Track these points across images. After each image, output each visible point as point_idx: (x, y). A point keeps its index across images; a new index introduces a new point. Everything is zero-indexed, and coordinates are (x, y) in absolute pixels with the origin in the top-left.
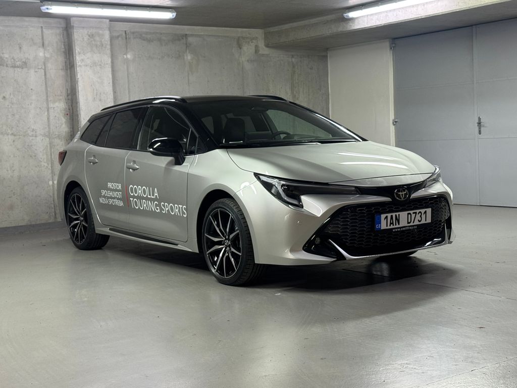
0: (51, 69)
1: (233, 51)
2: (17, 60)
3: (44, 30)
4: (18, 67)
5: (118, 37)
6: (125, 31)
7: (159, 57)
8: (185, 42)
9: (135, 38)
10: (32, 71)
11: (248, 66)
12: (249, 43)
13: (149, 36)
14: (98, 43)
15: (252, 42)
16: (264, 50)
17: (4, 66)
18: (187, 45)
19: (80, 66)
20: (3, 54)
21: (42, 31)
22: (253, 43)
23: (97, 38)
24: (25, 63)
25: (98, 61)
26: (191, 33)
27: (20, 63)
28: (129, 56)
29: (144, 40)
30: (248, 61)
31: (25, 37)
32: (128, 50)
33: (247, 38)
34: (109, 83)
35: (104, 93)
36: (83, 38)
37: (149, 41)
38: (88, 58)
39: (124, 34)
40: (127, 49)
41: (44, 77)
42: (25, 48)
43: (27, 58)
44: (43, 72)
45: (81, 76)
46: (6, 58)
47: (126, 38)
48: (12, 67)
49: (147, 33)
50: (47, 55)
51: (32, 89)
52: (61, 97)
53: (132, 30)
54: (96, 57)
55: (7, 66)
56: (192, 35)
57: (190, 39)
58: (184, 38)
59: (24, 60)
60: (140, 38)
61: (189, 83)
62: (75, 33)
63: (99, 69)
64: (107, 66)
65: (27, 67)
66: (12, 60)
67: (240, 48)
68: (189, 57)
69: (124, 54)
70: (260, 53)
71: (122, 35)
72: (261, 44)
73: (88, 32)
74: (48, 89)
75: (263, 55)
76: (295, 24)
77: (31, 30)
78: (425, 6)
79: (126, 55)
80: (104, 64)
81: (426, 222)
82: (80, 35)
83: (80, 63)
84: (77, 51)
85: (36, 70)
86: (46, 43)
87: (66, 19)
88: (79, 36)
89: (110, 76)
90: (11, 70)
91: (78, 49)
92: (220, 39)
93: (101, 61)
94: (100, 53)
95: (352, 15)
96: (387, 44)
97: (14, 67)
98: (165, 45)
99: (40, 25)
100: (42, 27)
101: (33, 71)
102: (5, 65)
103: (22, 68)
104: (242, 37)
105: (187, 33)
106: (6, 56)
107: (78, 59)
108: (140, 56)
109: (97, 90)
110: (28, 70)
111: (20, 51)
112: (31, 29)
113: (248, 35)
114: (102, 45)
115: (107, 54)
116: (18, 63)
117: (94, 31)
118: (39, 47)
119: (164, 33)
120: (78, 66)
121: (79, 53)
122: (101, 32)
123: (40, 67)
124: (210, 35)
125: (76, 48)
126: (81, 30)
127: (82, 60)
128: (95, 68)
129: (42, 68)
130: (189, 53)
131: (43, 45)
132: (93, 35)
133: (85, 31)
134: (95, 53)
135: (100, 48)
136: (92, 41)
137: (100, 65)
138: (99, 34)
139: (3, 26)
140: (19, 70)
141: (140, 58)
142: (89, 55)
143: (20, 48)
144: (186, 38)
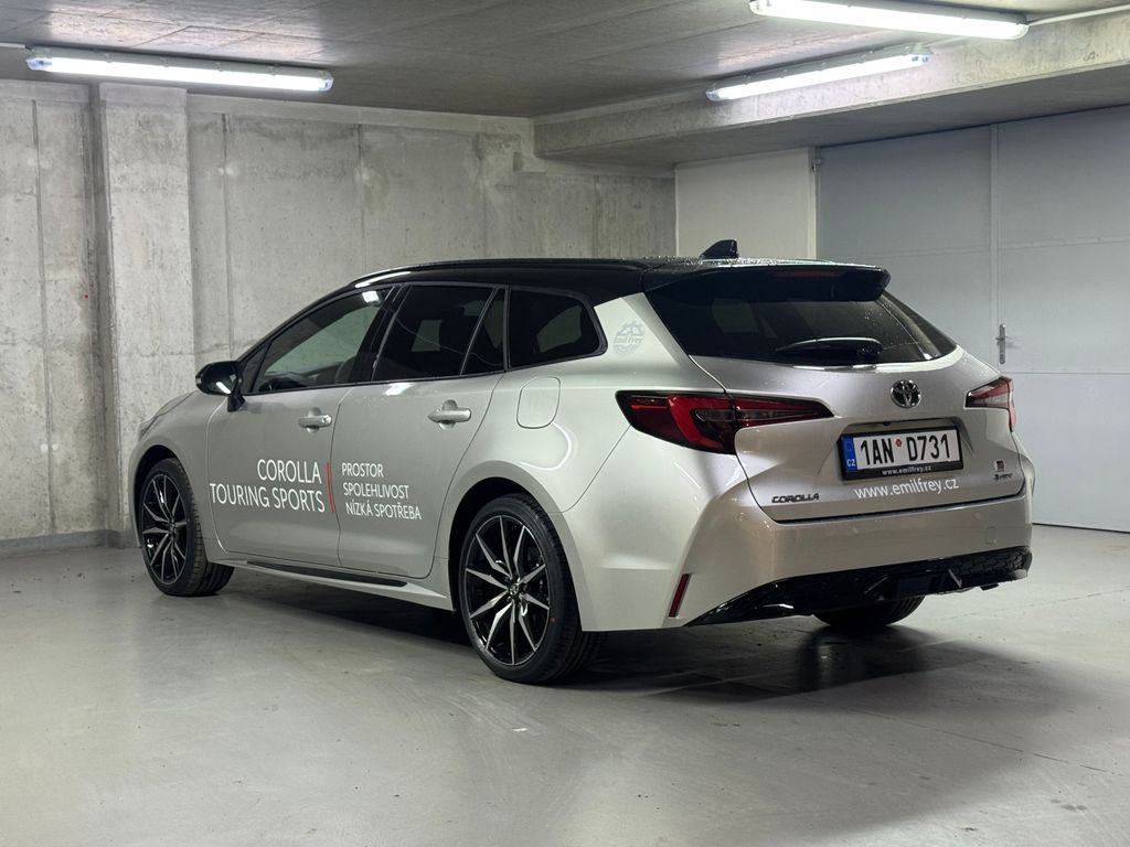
0: (51, 196)
1: (464, 164)
3: (38, 108)
5: (206, 128)
6: (223, 115)
7: (297, 175)
8: (357, 143)
9: (244, 131)
10: (9, 199)
11: (496, 199)
12: (501, 147)
13: (275, 128)
14: (161, 140)
15: (507, 147)
16: (533, 164)
18: (362, 150)
19: (117, 190)
21: (34, 110)
22: (510, 149)
23: (158, 130)
25: (160, 180)
26: (371, 123)
28: (230, 171)
29: (265, 135)
30: (497, 186)
32: (228, 158)
33: (497, 136)
34: (183, 229)
35: (170, 251)
36: (127, 129)
37: (277, 138)
38: (137, 174)
39: (220, 122)
40: (226, 155)
41: (35, 213)
44: (35, 203)
45: (120, 211)
47: (225, 130)
49: (271, 121)
50: (45, 164)
51: (7, 239)
52: (73, 259)
53: (238, 115)
54: (156, 171)
56: (373, 128)
57: (368, 136)
58: (356, 133)
60: (256, 131)
61: (363, 232)
62: (108, 117)
63: (161, 197)
64: (179, 191)
67: (481, 159)
68: (364, 176)
69: (219, 166)
70: (524, 169)
71: (216, 123)
72: (528, 150)
73: (138, 115)
74: (45, 240)
75: (530, 175)
76: (602, 110)
77: (10, 109)
78: (885, 80)
79: (224, 168)
80: (173, 186)
82: (120, 122)
83: (116, 185)
84: (111, 157)
85: (19, 197)
86: (43, 138)
87: (91, 86)
88: (118, 125)
89: (186, 213)
91: (115, 154)
92: (435, 138)
93: (166, 181)
94: (163, 162)
95: (725, 93)
96: (804, 158)
98: (311, 149)
99: (31, 98)
100: (34, 102)
101: (12, 197)
104: (485, 134)
105: (364, 122)
107: (114, 174)
108: (255, 170)
109: (153, 244)
112: (10, 105)
113: (499, 131)
114: (170, 145)
115: (179, 166)
117: (152, 113)
118: (27, 146)
119: (310, 122)
120: (112, 190)
121: (117, 162)
122: (167, 116)
123: (27, 191)
124: (414, 129)
125: (110, 150)
126: (122, 111)
127: (124, 177)
128: (152, 195)
129: (31, 192)
130: (366, 165)
131: (36, 142)
132: (148, 122)
133: (132, 114)
134: (153, 163)
135: (164, 150)
136: (146, 135)
137: (164, 189)
138: (162, 121)
141: (256, 174)
142: (139, 166)
144: (359, 134)
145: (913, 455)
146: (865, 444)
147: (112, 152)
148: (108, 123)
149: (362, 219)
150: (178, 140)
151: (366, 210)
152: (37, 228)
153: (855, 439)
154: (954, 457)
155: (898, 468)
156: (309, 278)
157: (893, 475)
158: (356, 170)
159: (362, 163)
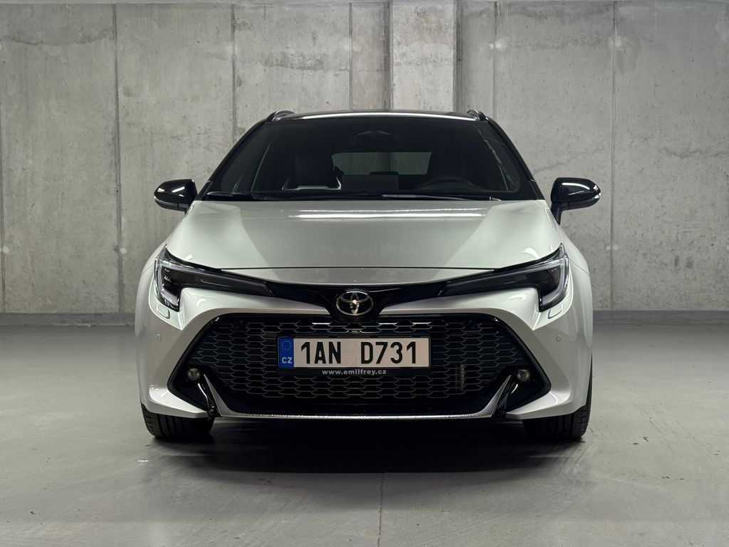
0: (360, 71)
1: (717, 27)
2: (308, 58)
3: (354, 9)
4: (309, 68)
5: (481, 13)
6: (495, 3)
7: (556, 46)
8: (612, 17)
9: (511, 14)
10: (331, 74)
13: (539, 10)
14: (434, 25)
17: (287, 67)
18: (616, 22)
19: (399, 64)
20: (287, 48)
21: (351, 10)
23: (432, 18)
24: (320, 62)
25: (431, 55)
27: (313, 62)
28: (499, 45)
29: (530, 16)
31: (322, 21)
32: (498, 35)
34: (448, 91)
36: (407, 19)
37: (540, 17)
38: (413, 51)
39: (492, 8)
40: (496, 33)
41: (348, 83)
42: (321, 38)
43: (324, 54)
44: (348, 76)
45: (400, 80)
46: (292, 55)
47: (496, 15)
48: (300, 68)
50: (357, 49)
54: (428, 49)
55: (292, 68)
57: (623, 11)
58: (611, 9)
59: (319, 58)
60: (522, 13)
61: (614, 89)
62: (394, 11)
63: (432, 68)
64: (447, 63)
65: (322, 68)
66: (301, 58)
68: (617, 42)
69: (490, 42)
71: (489, 9)
73: (417, 8)
77: (333, 11)
79: (494, 44)
80: (442, 60)
81: (414, 365)
82: (403, 14)
83: (397, 61)
84: (395, 40)
85: (337, 72)
86: (356, 29)
88: (401, 16)
89: (451, 79)
90: (298, 72)
91: (398, 37)
92: (688, 7)
93: (436, 55)
94: (435, 42)
97: (303, 68)
98: (570, 23)
100: (350, 4)
101: (333, 72)
102: (289, 66)
103: (316, 70)
106: (292, 51)
107: (396, 52)
108: (520, 44)
109: (424, 103)
110: (325, 72)
112: (334, 8)
114: (440, 28)
115: (447, 44)
116: (309, 63)
117: (428, 6)
118: (344, 36)
120: (394, 64)
121: (399, 43)
122: (439, 7)
123: (343, 68)
125: (394, 35)
126: (406, 6)
127: (404, 55)
128: (425, 67)
129: (346, 69)
130: (619, 34)
131: (351, 33)
132: (424, 13)
133: (412, 7)
134: (426, 42)
135: (436, 33)
136: (422, 22)
137: (434, 61)
138: (435, 11)
139: (291, 5)
140: (310, 72)
141: (520, 47)
142: (415, 45)
143: (314, 39)
144: (614, 8)
147: (396, 37)
148: (394, 15)
149: (614, 78)
150: (447, 24)
151: (618, 70)
152: (349, 93)
156: (563, 127)
158: (610, 38)
159: (616, 32)
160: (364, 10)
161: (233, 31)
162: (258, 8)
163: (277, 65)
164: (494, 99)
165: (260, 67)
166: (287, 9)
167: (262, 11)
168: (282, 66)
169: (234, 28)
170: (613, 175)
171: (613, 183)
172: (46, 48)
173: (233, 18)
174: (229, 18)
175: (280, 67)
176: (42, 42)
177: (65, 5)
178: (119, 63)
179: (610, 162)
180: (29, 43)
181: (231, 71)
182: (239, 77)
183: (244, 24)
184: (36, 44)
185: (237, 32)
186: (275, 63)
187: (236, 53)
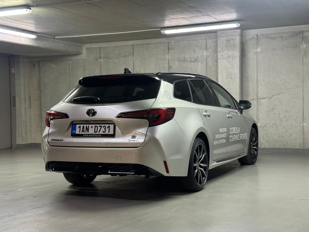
0: (210, 62)
2: (192, 58)
3: (207, 40)
4: (193, 62)
5: (252, 38)
6: (257, 34)
7: (280, 49)
8: (302, 37)
9: (263, 38)
10: (200, 64)
13: (273, 36)
14: (232, 44)
19: (220, 59)
20: (186, 55)
23: (232, 42)
24: (196, 59)
25: (231, 55)
26: (307, 30)
27: (194, 59)
28: (258, 50)
29: (270, 38)
31: (197, 45)
32: (258, 46)
34: (237, 68)
35: (234, 74)
36: (223, 43)
37: (274, 38)
38: (225, 54)
39: (256, 37)
41: (206, 66)
42: (196, 51)
43: (198, 57)
44: (206, 64)
45: (220, 64)
46: (187, 57)
47: (257, 39)
49: (272, 34)
50: (208, 54)
52: (214, 77)
53: (262, 34)
54: (230, 53)
55: (187, 62)
57: (306, 34)
58: (301, 33)
59: (196, 58)
60: (267, 38)
61: (303, 64)
62: (219, 40)
63: (232, 60)
64: (237, 57)
66: (190, 58)
68: (304, 46)
69: (255, 49)
73: (226, 38)
74: (208, 73)
80: (235, 56)
82: (221, 41)
83: (220, 57)
84: (219, 50)
85: (202, 63)
86: (208, 47)
89: (239, 63)
90: (189, 64)
91: (220, 49)
93: (233, 55)
94: (233, 50)
97: (191, 62)
98: (285, 40)
99: (206, 38)
102: (186, 61)
103: (195, 62)
105: (305, 30)
106: (187, 56)
107: (219, 55)
108: (266, 49)
109: (229, 72)
110: (198, 63)
111: (194, 53)
112: (200, 40)
114: (235, 45)
115: (237, 51)
116: (193, 60)
118: (204, 50)
119: (285, 33)
121: (220, 52)
126: (222, 38)
127: (222, 55)
128: (229, 59)
129: (205, 61)
130: (305, 43)
131: (206, 49)
132: (229, 40)
133: (225, 38)
134: (230, 51)
135: (233, 47)
136: (228, 44)
137: (232, 57)
138: (233, 39)
139: (187, 41)
140: (193, 63)
141: (266, 50)
142: (226, 52)
143: (194, 51)
144: (302, 34)
145: (96, 131)
146: (80, 127)
147: (219, 49)
148: (219, 42)
149: (303, 59)
150: (237, 44)
151: (304, 57)
153: (77, 125)
154: (111, 132)
155: (89, 134)
156: (283, 79)
157: (87, 136)
158: (301, 45)
159: (303, 43)
160: (211, 40)
161: (169, 51)
162: (176, 42)
163: (182, 61)
164: (257, 70)
165: (177, 62)
166: (186, 42)
167: (177, 43)
168: (184, 61)
169: (169, 49)
170: (303, 97)
171: (303, 100)
172: (114, 60)
173: (169, 46)
174: (167, 46)
175: (183, 62)
176: (113, 58)
177: (119, 46)
178: (134, 63)
179: (302, 92)
180: (109, 59)
181: (168, 64)
182: (170, 66)
183: (172, 48)
184: (111, 59)
185: (170, 51)
186: (182, 60)
187: (170, 58)
